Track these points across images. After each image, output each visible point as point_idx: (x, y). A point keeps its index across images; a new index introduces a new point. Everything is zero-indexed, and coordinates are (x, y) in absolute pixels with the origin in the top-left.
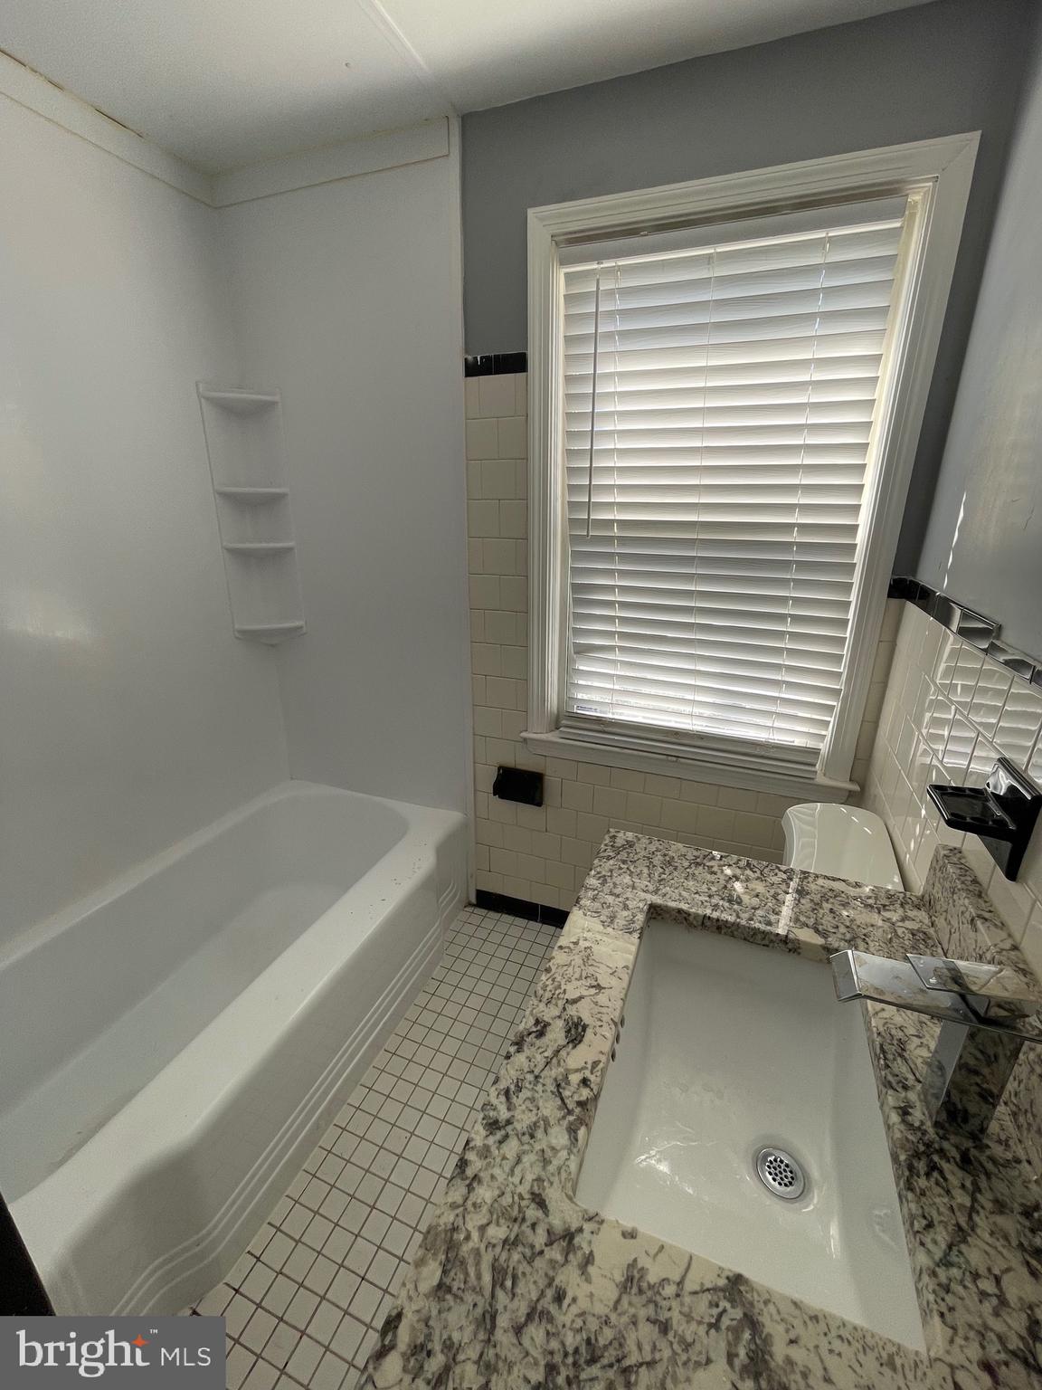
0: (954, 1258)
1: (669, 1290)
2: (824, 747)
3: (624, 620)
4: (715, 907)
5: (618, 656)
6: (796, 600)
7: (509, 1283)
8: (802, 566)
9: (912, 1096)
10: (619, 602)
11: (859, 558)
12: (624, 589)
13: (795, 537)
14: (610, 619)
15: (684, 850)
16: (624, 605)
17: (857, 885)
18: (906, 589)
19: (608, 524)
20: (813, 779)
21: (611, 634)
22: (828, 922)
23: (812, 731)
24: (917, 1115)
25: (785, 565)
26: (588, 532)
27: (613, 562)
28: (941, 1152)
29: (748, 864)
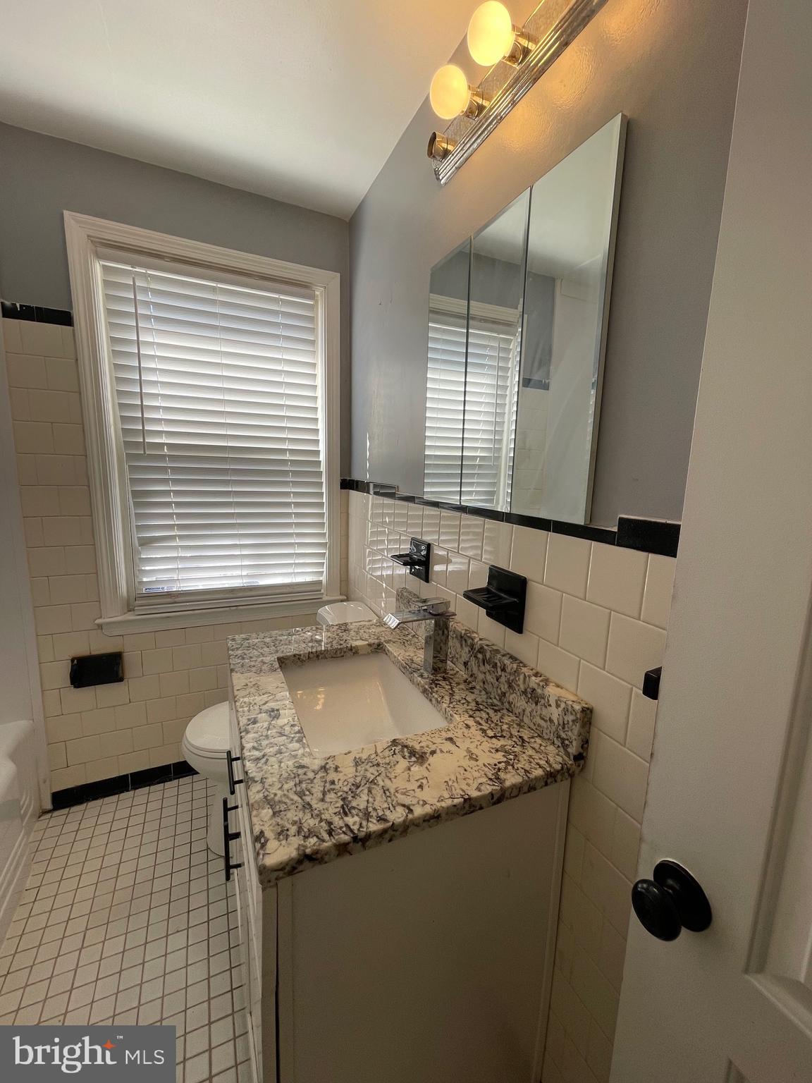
0: (452, 700)
1: (374, 756)
2: (323, 578)
3: (180, 516)
4: (312, 647)
5: (178, 543)
6: (295, 493)
7: (308, 793)
8: (295, 473)
9: (422, 671)
10: (175, 502)
11: (323, 468)
12: (177, 493)
13: (288, 457)
14: (169, 516)
15: (280, 633)
16: (179, 504)
17: (370, 621)
18: (349, 484)
19: (161, 445)
20: (321, 598)
21: (171, 527)
22: (366, 636)
23: (314, 570)
24: (426, 675)
25: (285, 473)
26: (144, 451)
27: (166, 473)
28: (437, 680)
29: (317, 628)
